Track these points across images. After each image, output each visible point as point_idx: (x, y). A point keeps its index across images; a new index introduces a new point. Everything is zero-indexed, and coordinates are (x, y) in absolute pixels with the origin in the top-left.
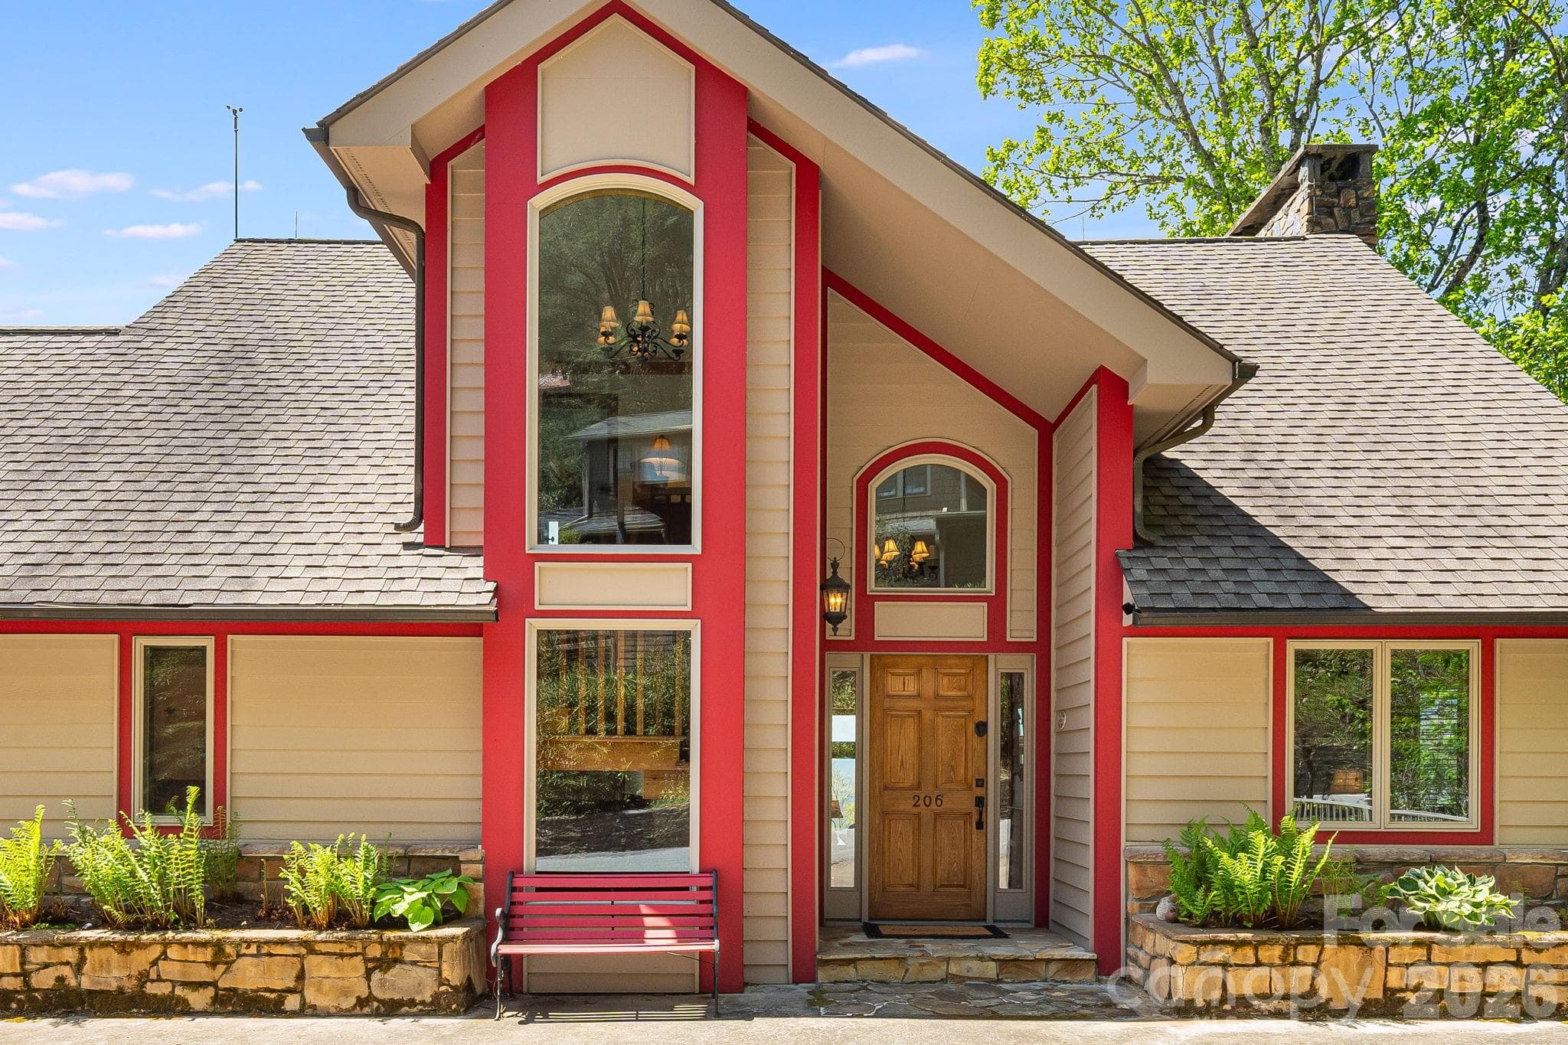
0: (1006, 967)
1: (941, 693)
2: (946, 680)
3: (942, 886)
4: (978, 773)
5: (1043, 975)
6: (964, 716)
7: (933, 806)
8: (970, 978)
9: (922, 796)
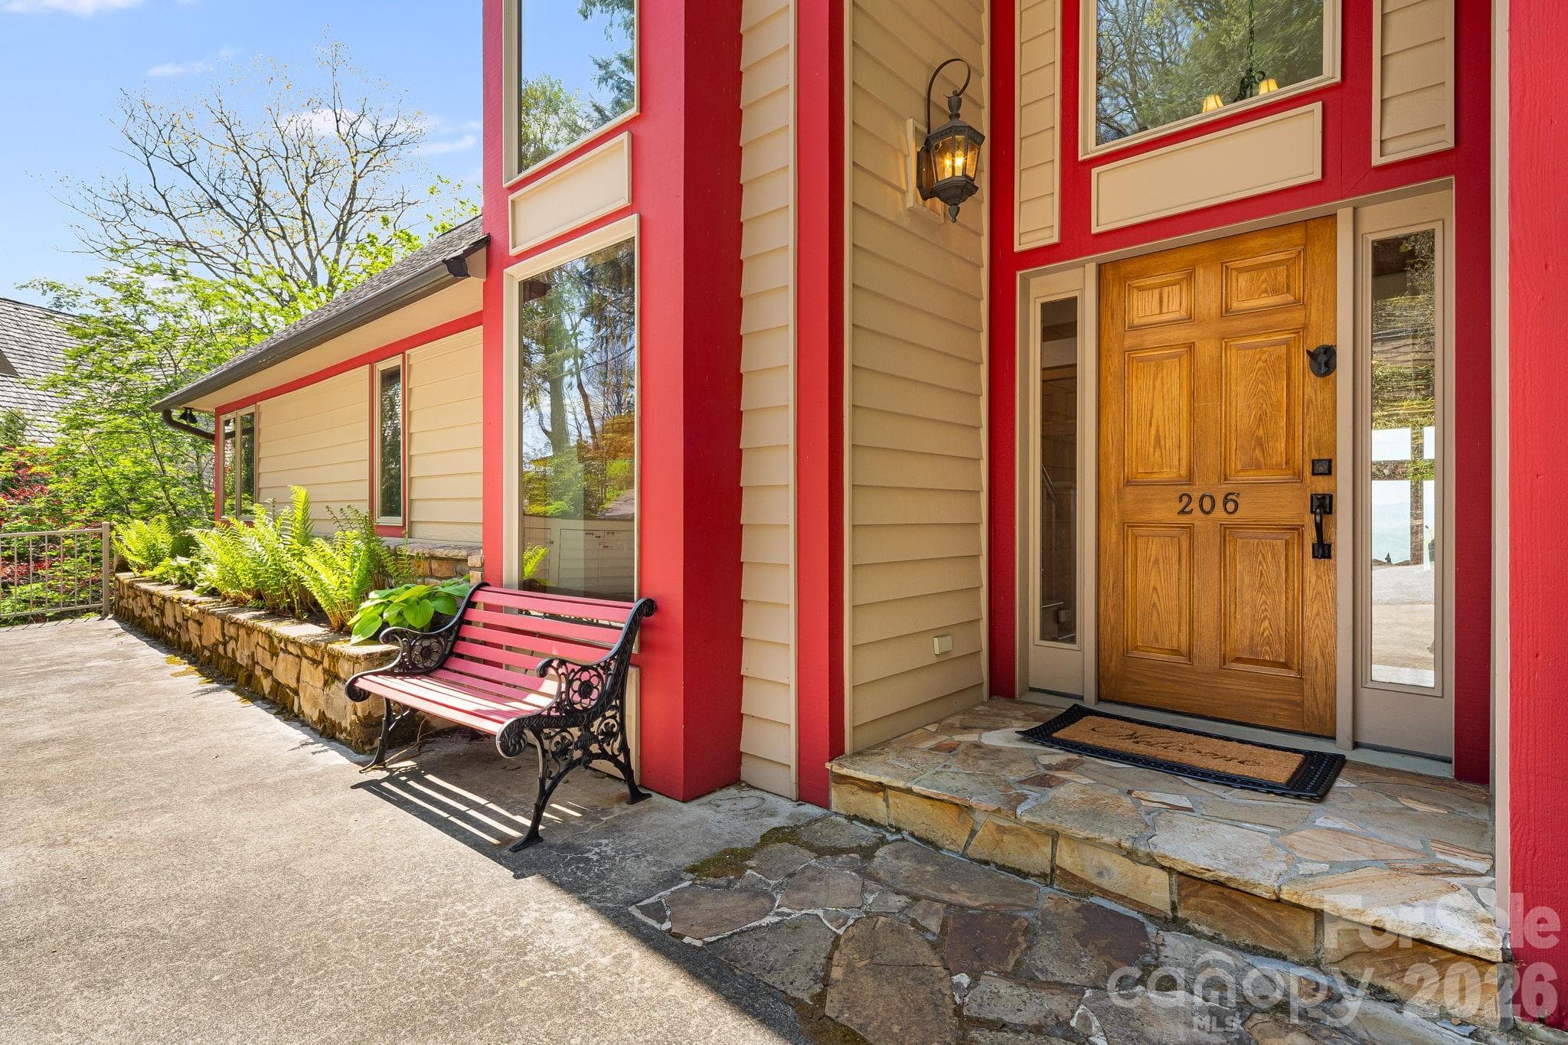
0: (1195, 894)
1: (1235, 305)
2: (1243, 280)
3: (1238, 660)
4: (1319, 449)
5: (1308, 947)
6: (1286, 343)
7: (1219, 513)
8: (1105, 893)
9: (1196, 495)
